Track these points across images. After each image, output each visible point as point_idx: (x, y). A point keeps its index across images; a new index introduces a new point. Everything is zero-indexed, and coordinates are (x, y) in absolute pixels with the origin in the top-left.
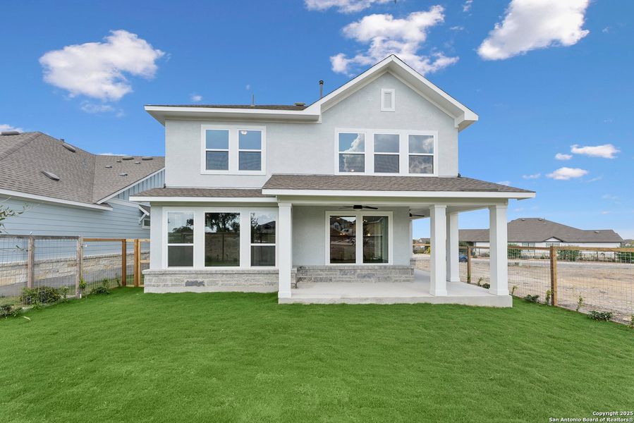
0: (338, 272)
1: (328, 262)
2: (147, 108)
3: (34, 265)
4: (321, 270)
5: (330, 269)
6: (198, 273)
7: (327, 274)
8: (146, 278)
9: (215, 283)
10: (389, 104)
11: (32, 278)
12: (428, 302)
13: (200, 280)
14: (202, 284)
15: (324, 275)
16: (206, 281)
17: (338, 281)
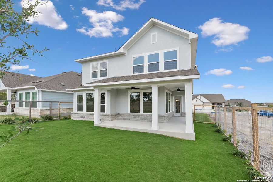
0: (132, 116)
1: (129, 112)
2: (75, 61)
3: (51, 109)
4: (126, 115)
5: (129, 115)
6: (84, 114)
7: (128, 117)
8: (72, 114)
9: (87, 117)
10: (154, 40)
11: (51, 113)
12: (148, 132)
13: (84, 116)
14: (84, 117)
15: (127, 117)
16: (86, 116)
17: (132, 120)
